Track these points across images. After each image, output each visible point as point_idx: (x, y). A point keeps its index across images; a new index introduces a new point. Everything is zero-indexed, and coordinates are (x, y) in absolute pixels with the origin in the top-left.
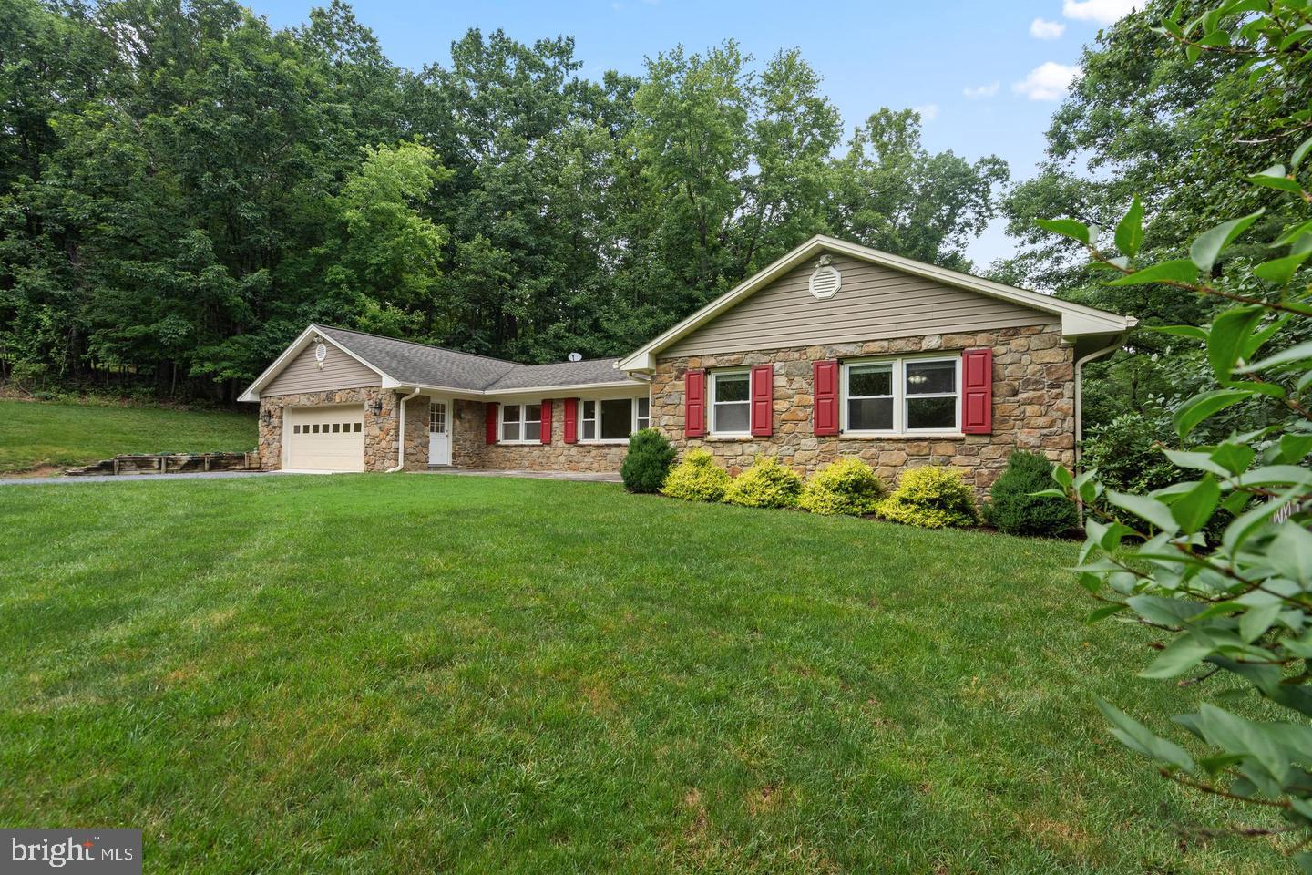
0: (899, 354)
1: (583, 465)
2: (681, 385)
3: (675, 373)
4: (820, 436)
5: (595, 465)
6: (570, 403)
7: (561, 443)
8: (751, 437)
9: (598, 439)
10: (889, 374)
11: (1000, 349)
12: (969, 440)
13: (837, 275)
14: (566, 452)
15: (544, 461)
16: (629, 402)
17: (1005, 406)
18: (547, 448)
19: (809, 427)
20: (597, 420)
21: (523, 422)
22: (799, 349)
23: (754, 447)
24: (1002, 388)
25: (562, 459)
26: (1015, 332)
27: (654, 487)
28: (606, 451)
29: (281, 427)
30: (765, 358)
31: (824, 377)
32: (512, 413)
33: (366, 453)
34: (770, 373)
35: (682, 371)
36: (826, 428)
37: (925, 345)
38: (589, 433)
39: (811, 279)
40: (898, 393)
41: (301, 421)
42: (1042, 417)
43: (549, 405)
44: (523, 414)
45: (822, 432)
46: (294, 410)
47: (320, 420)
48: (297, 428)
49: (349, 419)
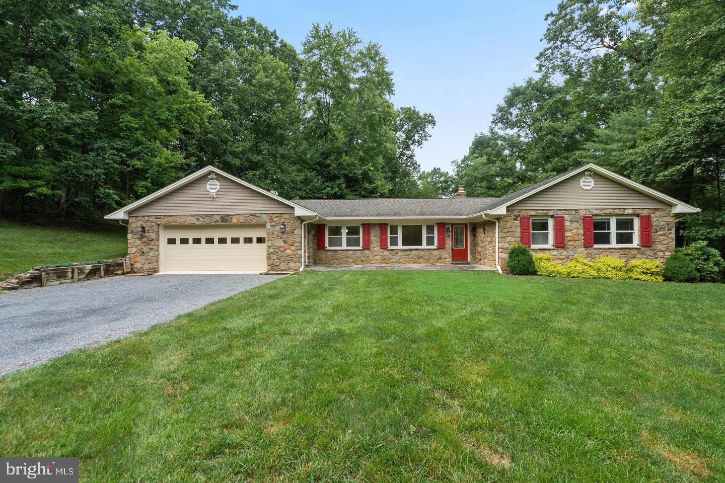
0: (616, 215)
1: (394, 260)
2: (517, 223)
3: (513, 217)
4: (586, 247)
5: (402, 260)
6: (383, 226)
7: (378, 249)
8: (552, 247)
9: (400, 246)
10: (609, 223)
11: (652, 216)
12: (643, 249)
13: (593, 181)
14: (380, 254)
15: (364, 259)
16: (421, 227)
17: (654, 236)
18: (366, 252)
19: (581, 243)
20: (399, 236)
21: (344, 236)
22: (576, 210)
23: (556, 252)
24: (653, 230)
25: (378, 257)
26: (657, 210)
28: (409, 253)
29: (158, 240)
30: (560, 213)
31: (588, 222)
32: (336, 231)
33: (269, 258)
34: (562, 220)
35: (518, 216)
36: (589, 244)
37: (626, 212)
38: (394, 242)
39: (581, 181)
40: (613, 230)
41: (178, 235)
42: (666, 241)
43: (367, 226)
44: (344, 231)
45: (587, 245)
46: (168, 227)
47: (203, 235)
48: (172, 241)
49: (242, 234)
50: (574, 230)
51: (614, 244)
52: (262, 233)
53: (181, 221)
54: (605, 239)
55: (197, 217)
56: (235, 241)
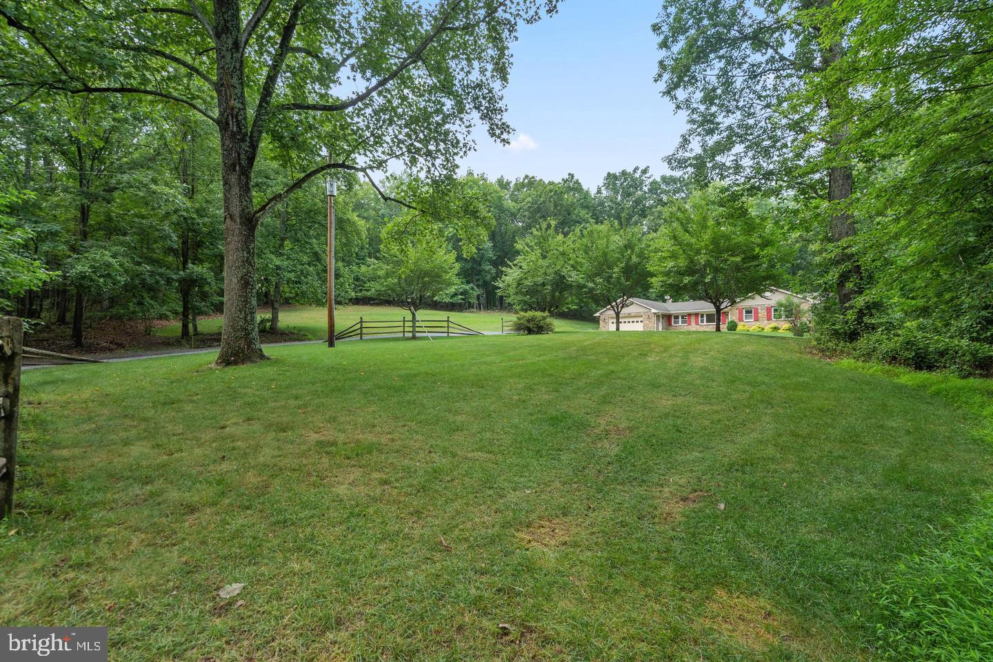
1: (701, 329)
2: (738, 311)
3: (736, 309)
5: (705, 329)
6: (697, 315)
7: (693, 324)
8: (753, 321)
9: (705, 323)
14: (696, 326)
18: (689, 326)
19: (766, 318)
20: (705, 318)
21: (680, 319)
22: (763, 305)
23: (754, 323)
25: (694, 328)
27: (735, 330)
28: (708, 326)
29: (609, 322)
30: (756, 307)
31: (769, 310)
32: (676, 317)
33: (644, 328)
34: (757, 309)
36: (769, 319)
38: (702, 321)
41: (614, 321)
43: (689, 315)
44: (680, 318)
46: (610, 318)
47: (623, 320)
48: (613, 323)
49: (635, 320)
50: (763, 313)
52: (641, 319)
56: (633, 322)
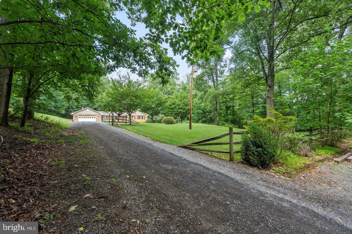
12: (144, 120)
22: (137, 115)
24: (145, 117)
26: (146, 115)
29: (78, 117)
30: (135, 115)
33: (96, 120)
37: (142, 115)
39: (137, 112)
40: (141, 117)
41: (81, 117)
42: (146, 119)
45: (138, 119)
46: (79, 115)
47: (85, 117)
48: (80, 118)
50: (136, 117)
51: (141, 119)
52: (95, 117)
53: (82, 115)
54: (140, 118)
55: (85, 114)
56: (90, 118)
